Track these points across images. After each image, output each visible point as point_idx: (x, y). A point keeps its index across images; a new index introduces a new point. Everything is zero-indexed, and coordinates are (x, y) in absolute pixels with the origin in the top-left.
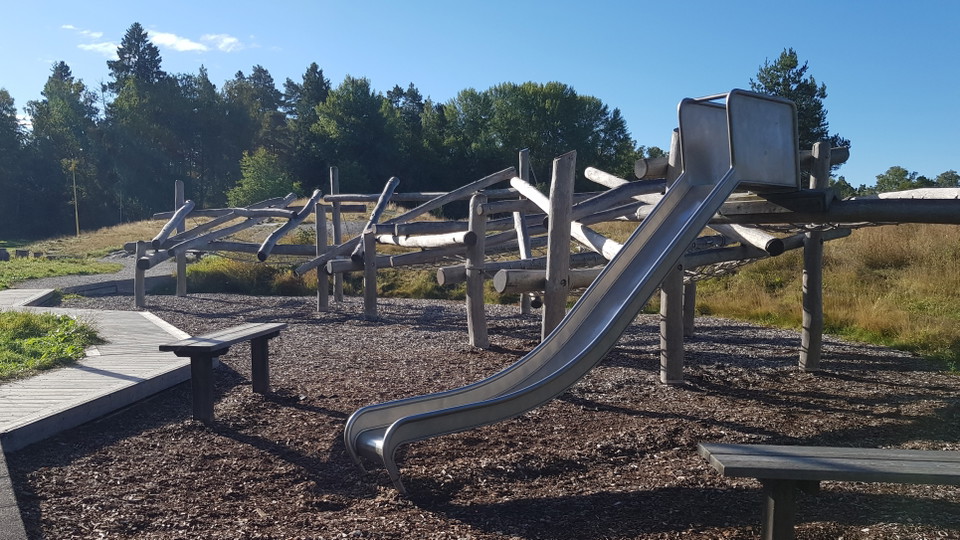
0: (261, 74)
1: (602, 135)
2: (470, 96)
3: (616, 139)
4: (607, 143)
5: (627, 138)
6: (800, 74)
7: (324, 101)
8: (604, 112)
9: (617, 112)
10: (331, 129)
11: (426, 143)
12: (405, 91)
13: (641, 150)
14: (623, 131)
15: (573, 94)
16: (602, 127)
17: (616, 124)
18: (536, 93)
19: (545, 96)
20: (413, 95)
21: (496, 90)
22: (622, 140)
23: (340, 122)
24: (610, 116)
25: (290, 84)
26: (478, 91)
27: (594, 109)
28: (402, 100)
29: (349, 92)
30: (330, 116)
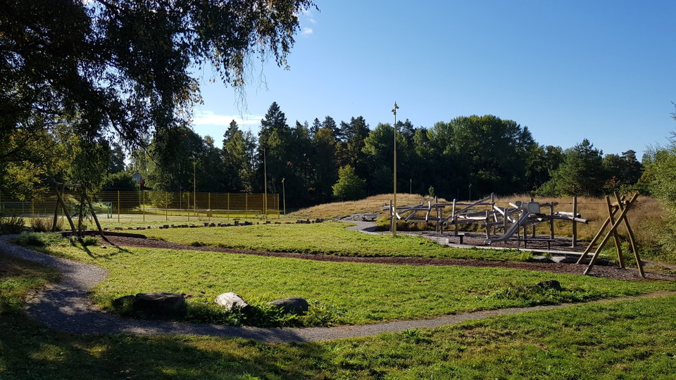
0: (329, 121)
1: (518, 141)
2: (441, 126)
3: (526, 143)
4: (520, 145)
5: (532, 142)
6: (590, 148)
7: (368, 136)
8: (518, 128)
9: (526, 128)
10: (373, 150)
11: (419, 152)
12: (404, 123)
13: (542, 147)
14: (530, 138)
15: (499, 120)
16: (517, 137)
17: (526, 135)
18: (478, 122)
19: (484, 123)
20: (408, 125)
21: (455, 120)
22: (529, 144)
23: (376, 146)
24: (522, 130)
25: (343, 124)
26: (445, 123)
27: (513, 127)
28: (402, 128)
29: (380, 131)
30: (372, 144)
